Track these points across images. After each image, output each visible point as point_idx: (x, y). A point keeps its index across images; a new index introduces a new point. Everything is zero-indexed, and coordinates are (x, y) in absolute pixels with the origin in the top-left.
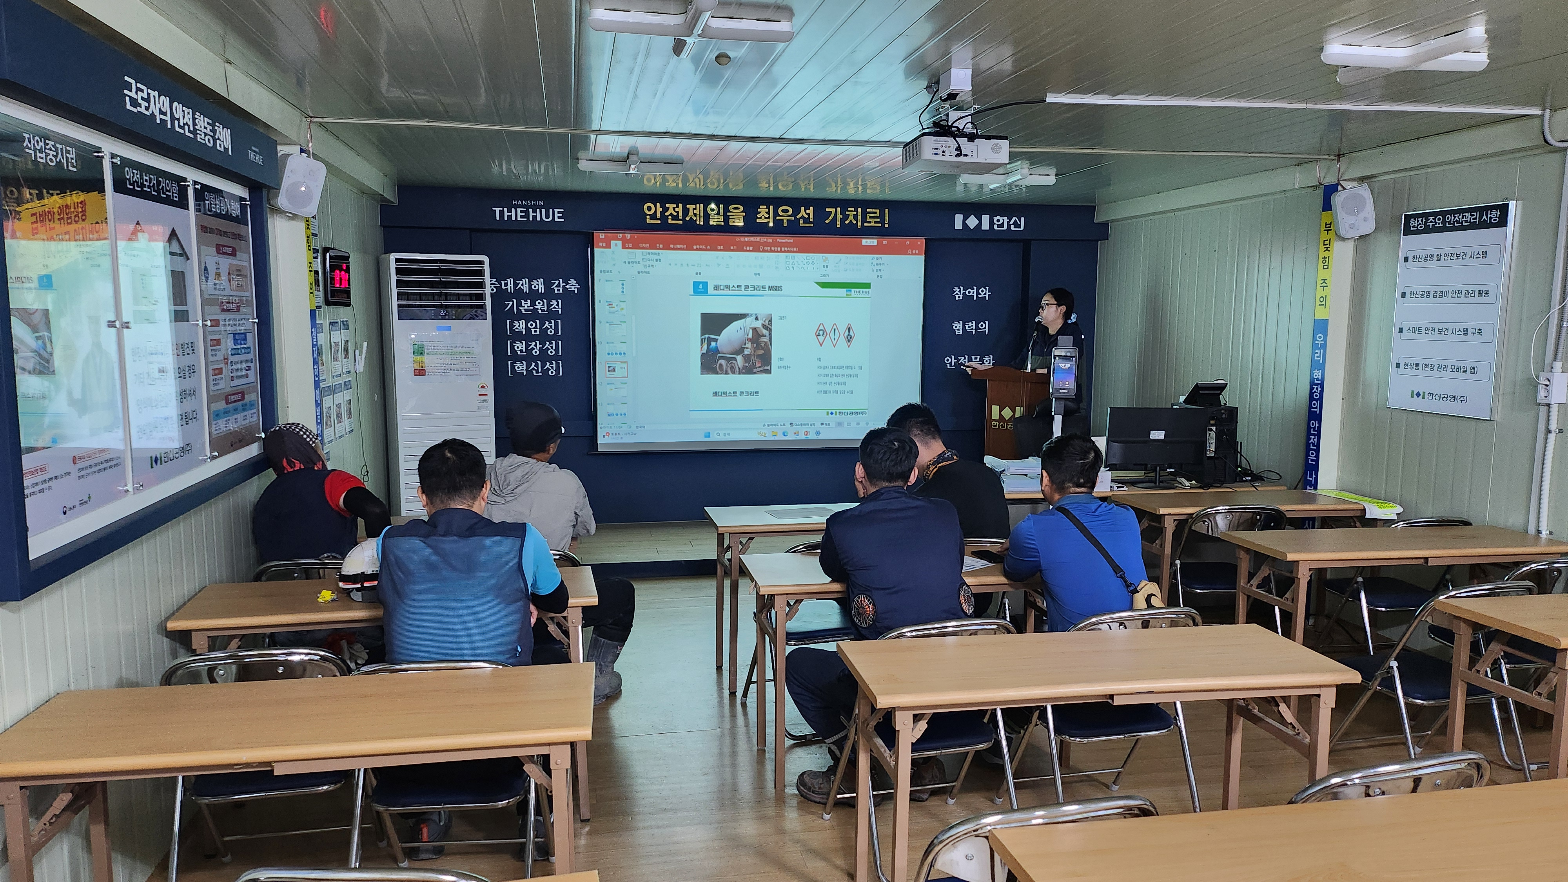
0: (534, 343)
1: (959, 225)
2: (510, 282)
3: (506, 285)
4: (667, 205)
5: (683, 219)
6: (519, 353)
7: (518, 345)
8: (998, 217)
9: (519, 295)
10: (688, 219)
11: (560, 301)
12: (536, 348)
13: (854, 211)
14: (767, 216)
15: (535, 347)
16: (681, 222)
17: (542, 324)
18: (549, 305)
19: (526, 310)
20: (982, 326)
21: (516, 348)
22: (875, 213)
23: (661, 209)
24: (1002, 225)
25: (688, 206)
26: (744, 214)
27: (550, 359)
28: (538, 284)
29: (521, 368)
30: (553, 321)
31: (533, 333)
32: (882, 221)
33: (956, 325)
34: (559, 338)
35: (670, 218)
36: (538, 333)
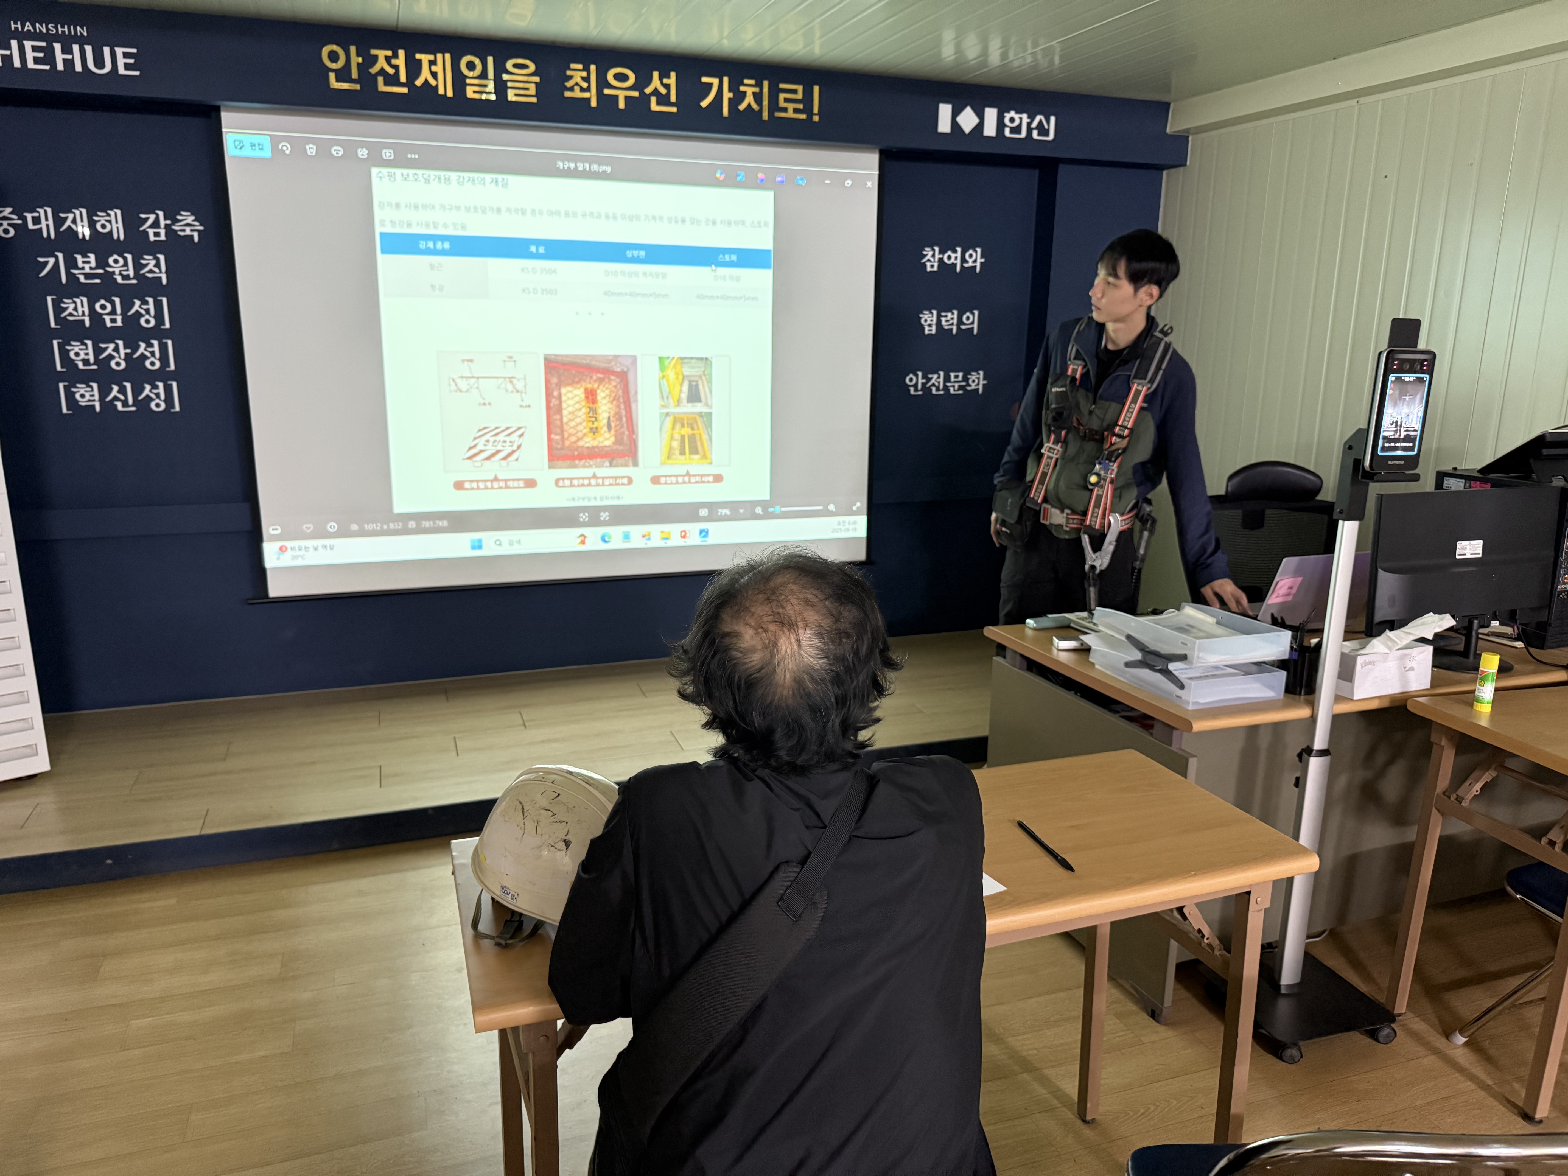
0: (112, 346)
1: (944, 126)
2: (45, 213)
3: (36, 220)
4: (374, 52)
5: (410, 84)
6: (81, 366)
7: (76, 349)
8: (1012, 114)
9: (69, 243)
10: (420, 83)
11: (162, 257)
12: (117, 353)
13: (755, 85)
14: (585, 85)
15: (115, 354)
16: (405, 90)
17: (127, 305)
18: (138, 266)
19: (87, 275)
20: (968, 318)
21: (72, 355)
22: (795, 92)
23: (360, 60)
25: (418, 56)
26: (537, 79)
27: (152, 378)
28: (109, 221)
29: (88, 397)
30: (150, 300)
31: (109, 324)
32: (808, 109)
33: (926, 316)
34: (167, 334)
35: (380, 80)
36: (119, 323)
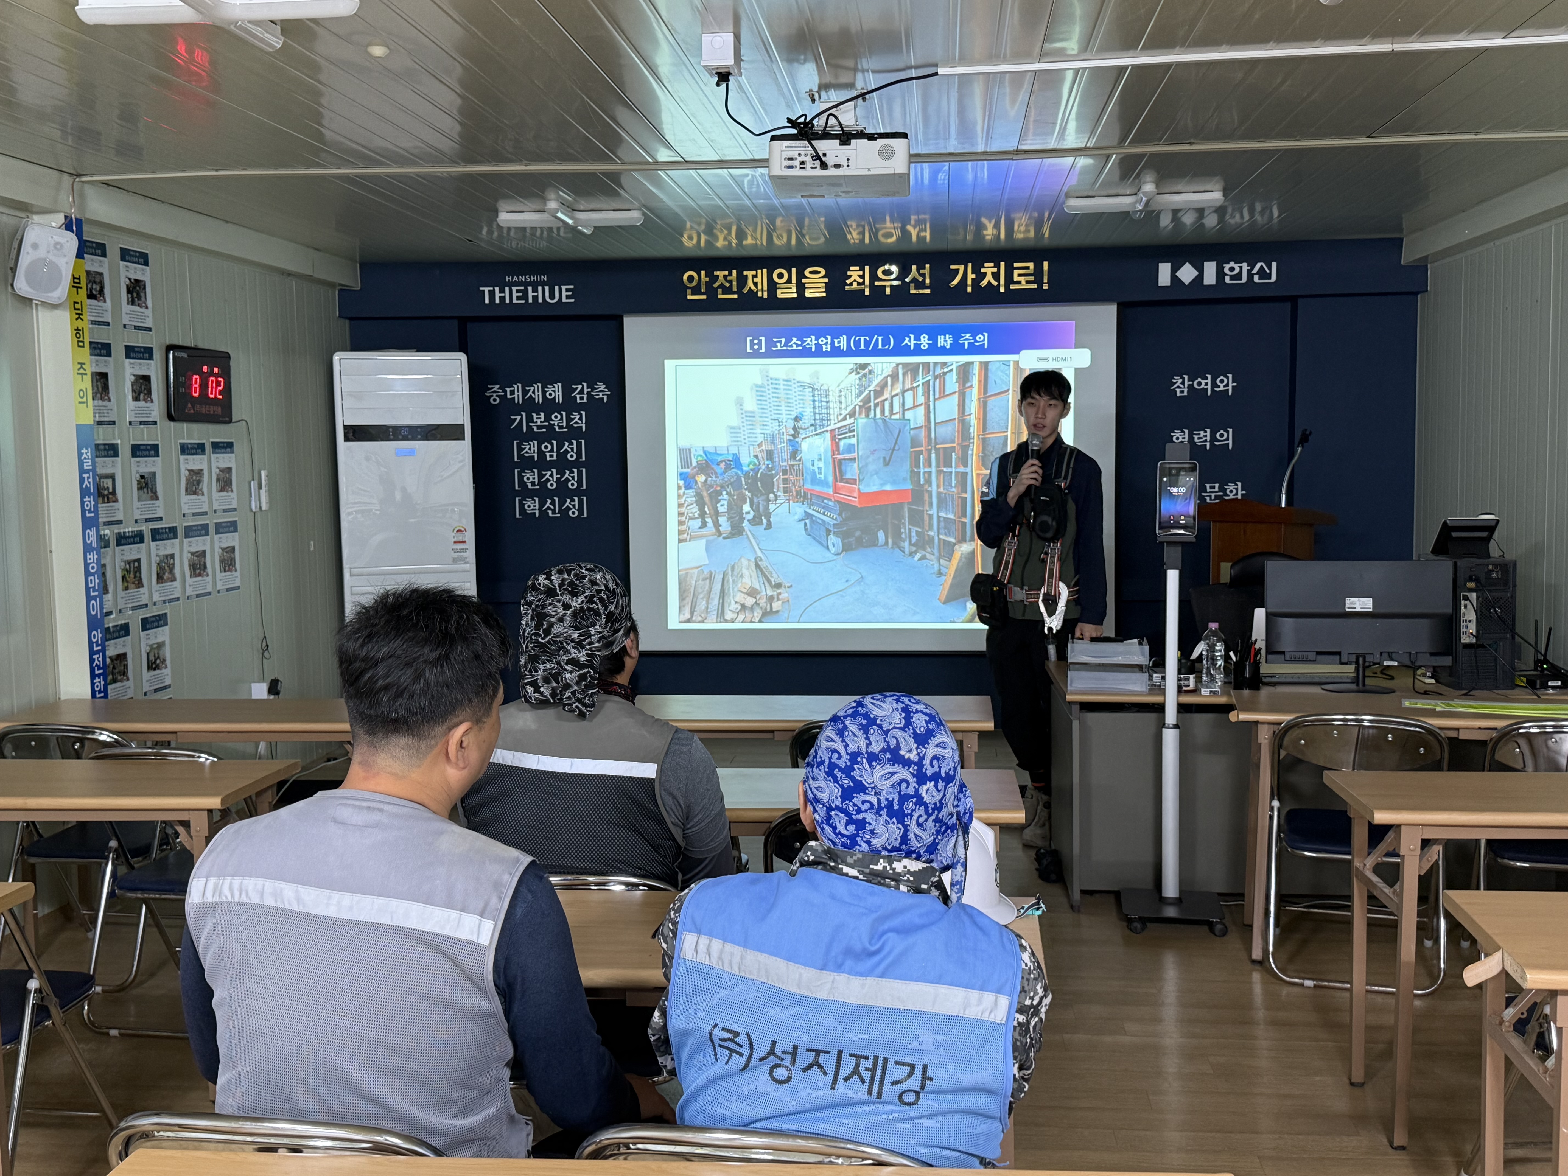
0: (549, 473)
1: (1164, 281)
2: (518, 388)
3: (512, 393)
4: (715, 273)
5: (739, 292)
6: (530, 487)
7: (528, 475)
8: (1232, 264)
9: (530, 406)
10: (745, 290)
11: (583, 413)
12: (552, 478)
13: (994, 267)
14: (861, 281)
15: (550, 478)
16: (736, 296)
17: (560, 446)
18: (569, 420)
19: (539, 427)
20: (1222, 435)
21: (525, 479)
22: (1028, 268)
23: (707, 279)
24: (1239, 276)
25: (745, 273)
26: (826, 280)
27: (572, 494)
28: (554, 391)
29: (532, 507)
30: (574, 442)
31: (548, 459)
32: (1039, 280)
33: (1177, 435)
34: (583, 464)
35: (720, 291)
36: (555, 458)
